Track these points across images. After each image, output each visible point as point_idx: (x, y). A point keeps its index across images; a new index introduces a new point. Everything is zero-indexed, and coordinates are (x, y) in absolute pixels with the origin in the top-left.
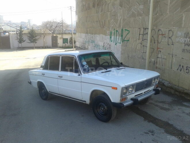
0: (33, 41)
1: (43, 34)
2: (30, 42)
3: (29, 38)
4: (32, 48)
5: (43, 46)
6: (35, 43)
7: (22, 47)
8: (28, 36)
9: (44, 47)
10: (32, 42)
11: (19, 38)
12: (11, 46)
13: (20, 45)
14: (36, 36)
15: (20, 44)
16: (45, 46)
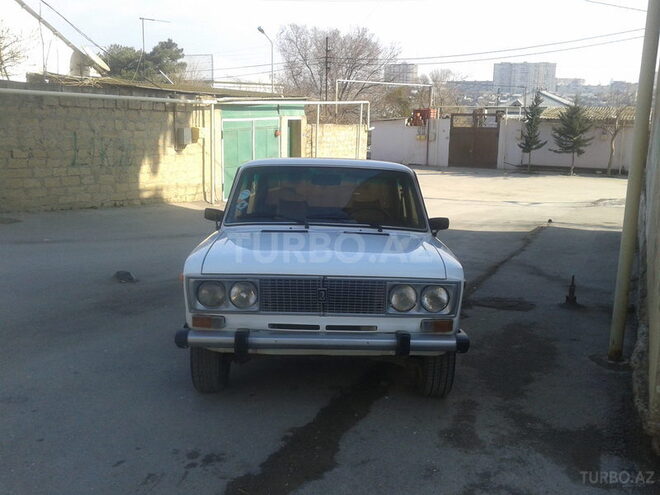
0: (569, 148)
1: (611, 122)
2: (558, 148)
3: (557, 135)
4: (564, 171)
5: (605, 166)
6: (576, 154)
7: (532, 166)
8: (554, 129)
9: (609, 172)
10: (566, 149)
11: (526, 134)
12: (499, 162)
13: (527, 159)
14: (584, 131)
15: (527, 155)
16: (613, 167)
